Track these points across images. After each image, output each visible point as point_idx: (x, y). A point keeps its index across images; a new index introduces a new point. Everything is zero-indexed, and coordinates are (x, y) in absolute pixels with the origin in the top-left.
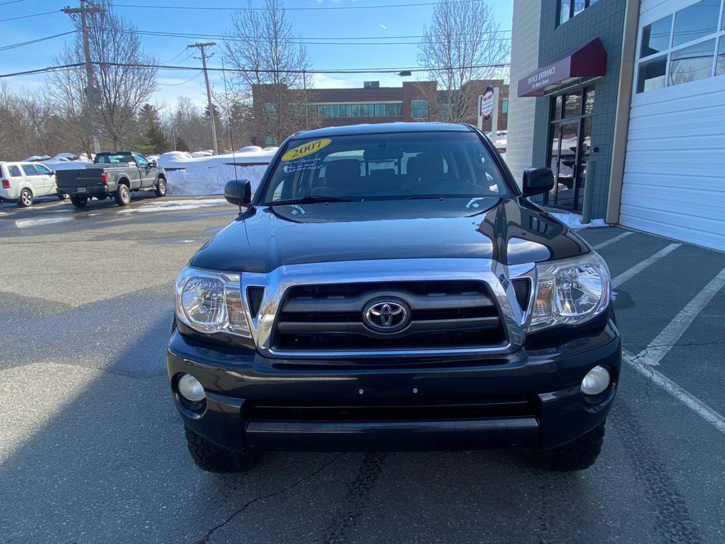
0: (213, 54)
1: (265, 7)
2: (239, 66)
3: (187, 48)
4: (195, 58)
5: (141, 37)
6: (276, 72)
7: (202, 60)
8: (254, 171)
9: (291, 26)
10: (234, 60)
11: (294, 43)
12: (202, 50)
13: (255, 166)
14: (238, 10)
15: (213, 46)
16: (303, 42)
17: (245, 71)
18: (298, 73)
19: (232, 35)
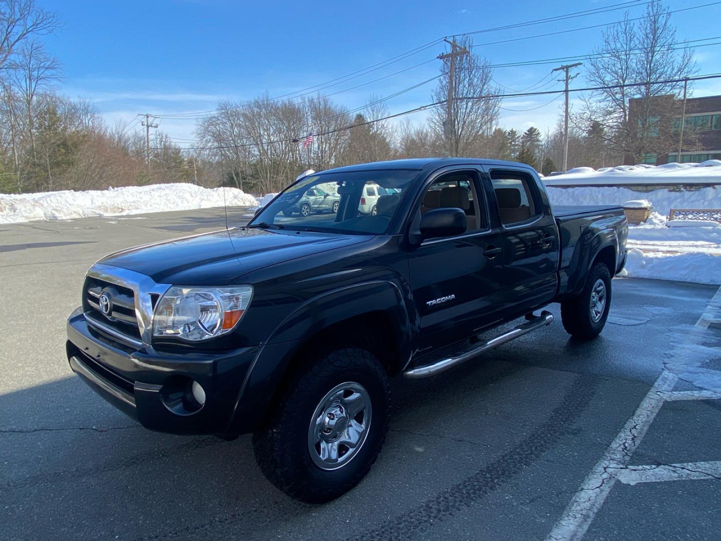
0: (578, 74)
1: (645, 15)
2: (604, 84)
3: (552, 72)
4: (559, 81)
5: (493, 70)
6: (647, 84)
7: (565, 82)
8: (574, 192)
9: (675, 31)
10: (600, 77)
11: (674, 49)
12: (567, 72)
13: (577, 188)
14: (612, 25)
15: (578, 66)
16: (689, 46)
17: (610, 88)
18: (675, 83)
19: (600, 51)
